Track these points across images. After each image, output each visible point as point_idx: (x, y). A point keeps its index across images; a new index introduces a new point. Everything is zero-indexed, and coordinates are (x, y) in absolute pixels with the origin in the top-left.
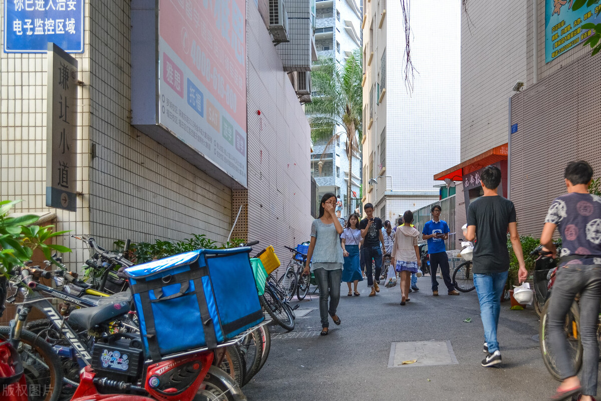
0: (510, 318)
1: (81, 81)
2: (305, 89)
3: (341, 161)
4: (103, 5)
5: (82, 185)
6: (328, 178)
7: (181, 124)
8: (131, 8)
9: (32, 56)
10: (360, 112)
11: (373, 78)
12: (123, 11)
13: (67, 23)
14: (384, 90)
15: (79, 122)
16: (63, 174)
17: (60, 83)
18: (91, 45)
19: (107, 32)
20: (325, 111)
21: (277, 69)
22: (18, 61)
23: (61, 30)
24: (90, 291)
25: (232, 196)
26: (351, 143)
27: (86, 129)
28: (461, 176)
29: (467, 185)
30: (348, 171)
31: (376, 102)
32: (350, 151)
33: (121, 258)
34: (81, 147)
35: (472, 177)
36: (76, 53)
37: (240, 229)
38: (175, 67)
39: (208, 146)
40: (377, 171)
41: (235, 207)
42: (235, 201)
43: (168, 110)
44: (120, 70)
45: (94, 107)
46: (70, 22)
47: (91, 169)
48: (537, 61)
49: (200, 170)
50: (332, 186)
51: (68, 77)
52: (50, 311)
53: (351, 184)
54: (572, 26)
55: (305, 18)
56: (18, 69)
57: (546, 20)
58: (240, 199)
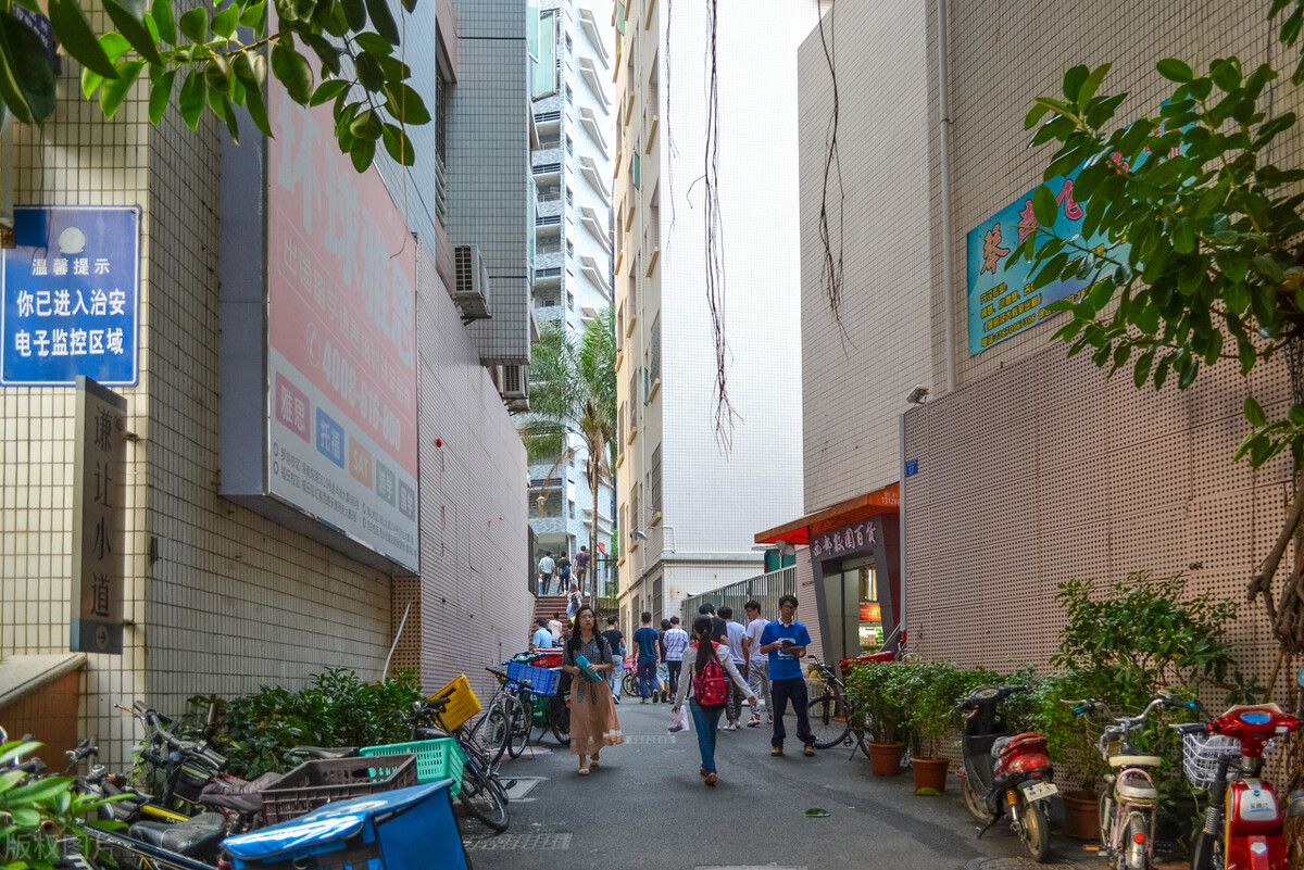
0: (917, 815)
1: (133, 432)
2: (518, 390)
3: (576, 491)
4: (171, 302)
5: (132, 606)
6: (553, 520)
7: (306, 487)
8: (218, 300)
9: (47, 391)
10: (613, 413)
11: (636, 358)
12: (206, 307)
13: (109, 336)
14: (657, 381)
15: (129, 502)
16: (100, 594)
17: (96, 442)
18: (151, 372)
19: (178, 347)
20: (549, 411)
21: (470, 361)
22: (23, 400)
23: (98, 348)
24: (149, 809)
25: (392, 587)
26: (596, 465)
27: (141, 515)
28: (806, 535)
29: (817, 553)
30: (590, 507)
31: (643, 400)
32: (593, 477)
33: (204, 748)
34: (132, 543)
35: (827, 540)
36: (123, 386)
37: (407, 643)
38: (296, 393)
39: (352, 516)
40: (645, 516)
41: (397, 606)
42: (397, 596)
43: (283, 468)
44: (199, 407)
45: (155, 474)
46: (114, 334)
47: (149, 581)
48: (954, 351)
49: (337, 551)
50: (560, 534)
51: (110, 429)
52: (79, 861)
53: (597, 529)
54: (1021, 293)
55: (518, 277)
56: (23, 412)
57: (968, 280)
58: (407, 592)
